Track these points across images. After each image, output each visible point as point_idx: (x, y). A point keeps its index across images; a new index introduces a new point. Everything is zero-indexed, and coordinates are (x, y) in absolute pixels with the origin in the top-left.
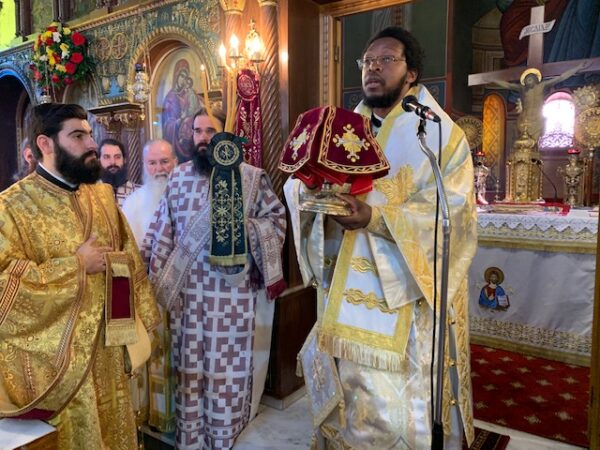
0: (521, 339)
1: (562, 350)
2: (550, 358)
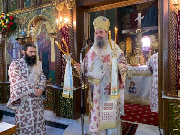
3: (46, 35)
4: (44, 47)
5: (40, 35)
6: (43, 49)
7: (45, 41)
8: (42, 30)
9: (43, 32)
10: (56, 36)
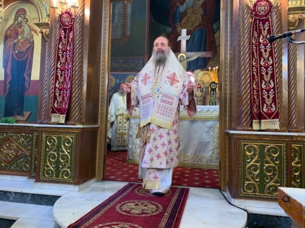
0: (185, 161)
1: (201, 163)
2: (197, 167)
3: (25, 30)
4: (16, 52)
5: (9, 27)
6: (16, 54)
7: (21, 41)
8: (16, 19)
9: (18, 24)
10: (48, 30)
